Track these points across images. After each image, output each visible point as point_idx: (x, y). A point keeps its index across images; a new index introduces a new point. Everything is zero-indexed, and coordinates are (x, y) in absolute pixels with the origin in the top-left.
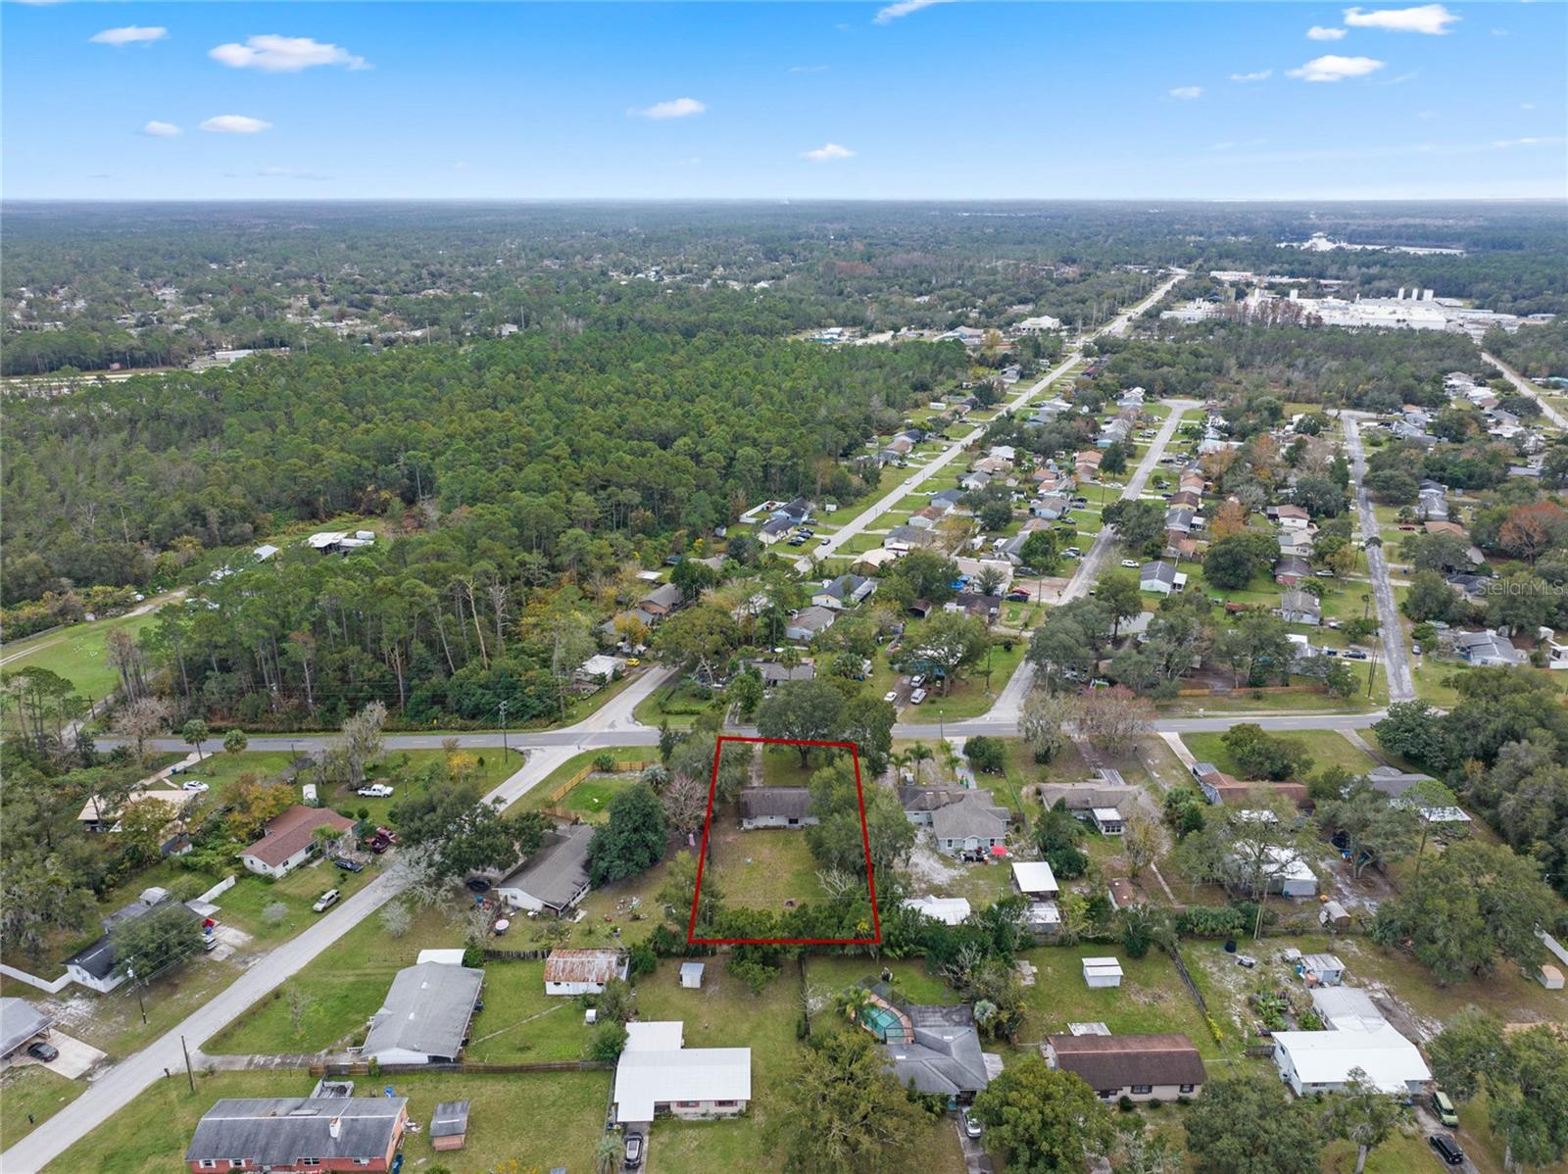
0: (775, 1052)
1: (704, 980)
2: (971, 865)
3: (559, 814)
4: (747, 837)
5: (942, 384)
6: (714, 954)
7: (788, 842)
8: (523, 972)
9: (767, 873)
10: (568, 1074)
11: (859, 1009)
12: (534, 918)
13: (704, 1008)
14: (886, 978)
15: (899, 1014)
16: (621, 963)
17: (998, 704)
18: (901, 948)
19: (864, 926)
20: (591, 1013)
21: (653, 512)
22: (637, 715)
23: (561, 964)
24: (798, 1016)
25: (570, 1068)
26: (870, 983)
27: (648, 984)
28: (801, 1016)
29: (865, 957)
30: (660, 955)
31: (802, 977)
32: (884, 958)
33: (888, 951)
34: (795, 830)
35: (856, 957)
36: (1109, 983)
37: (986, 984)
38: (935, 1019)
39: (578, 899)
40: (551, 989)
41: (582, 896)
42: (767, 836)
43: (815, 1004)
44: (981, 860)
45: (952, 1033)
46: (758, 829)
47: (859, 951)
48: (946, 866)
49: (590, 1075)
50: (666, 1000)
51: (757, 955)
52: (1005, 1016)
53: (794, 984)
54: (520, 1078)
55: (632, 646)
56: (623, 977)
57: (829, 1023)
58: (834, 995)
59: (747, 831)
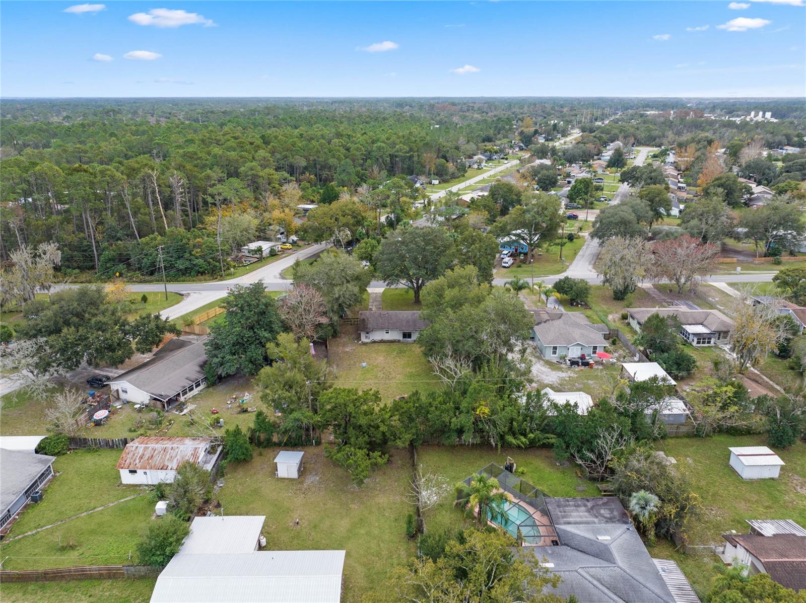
0: (379, 555)
1: (303, 470)
2: (577, 369)
3: (197, 332)
4: (364, 348)
5: (500, 140)
6: (318, 443)
7: (401, 352)
8: (105, 460)
9: (380, 375)
10: (107, 583)
11: (485, 501)
12: (140, 410)
13: (299, 500)
14: (509, 468)
15: (531, 510)
16: (211, 451)
17: (571, 268)
18: (525, 435)
19: (484, 410)
20: (161, 506)
21: (316, 175)
22: (283, 276)
23: (141, 451)
24: (409, 510)
25: (111, 575)
26: (492, 472)
27: (240, 473)
28: (412, 511)
29: (484, 446)
30: (259, 444)
31: (414, 466)
32: (506, 447)
33: (510, 439)
34: (407, 343)
35: (474, 446)
36: (766, 474)
37: (637, 471)
38: (579, 514)
39: (190, 394)
40: (127, 478)
41: (196, 391)
42: (383, 347)
43: (429, 496)
44: (586, 364)
45: (606, 532)
46: (374, 342)
47: (478, 440)
48: (553, 370)
49: (137, 583)
50: (256, 492)
51: (362, 440)
52: (671, 510)
53: (405, 475)
54: (43, 588)
55: (287, 237)
56: (209, 467)
57: (446, 520)
58: (449, 488)
59: (365, 344)
